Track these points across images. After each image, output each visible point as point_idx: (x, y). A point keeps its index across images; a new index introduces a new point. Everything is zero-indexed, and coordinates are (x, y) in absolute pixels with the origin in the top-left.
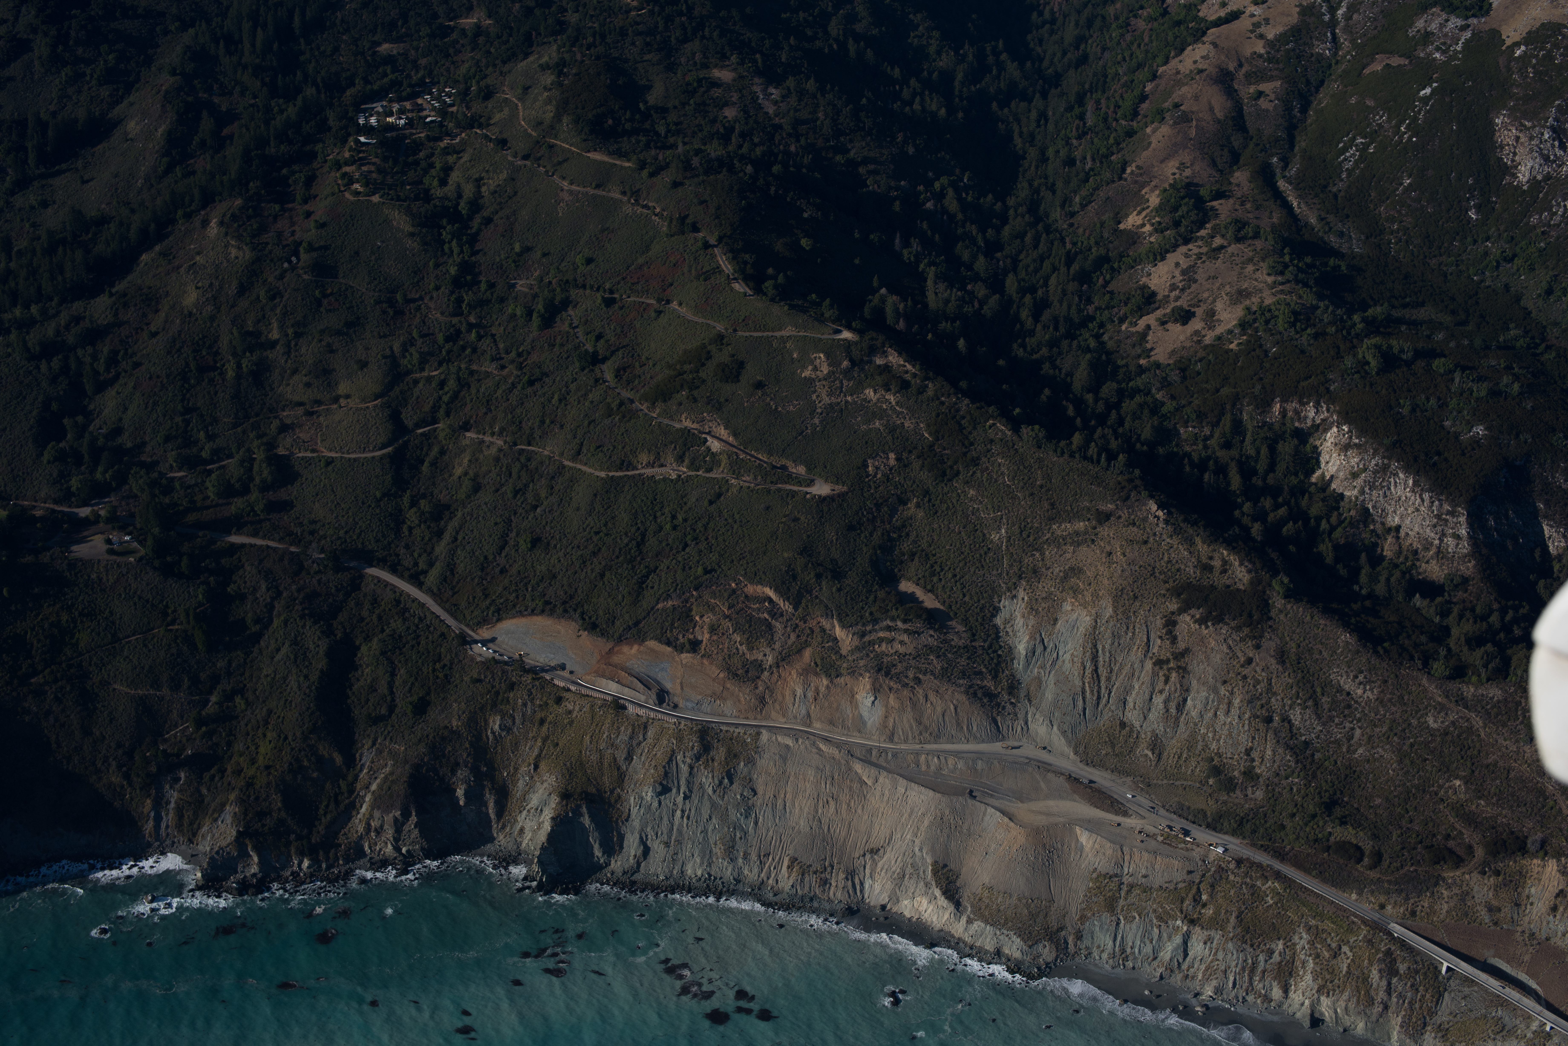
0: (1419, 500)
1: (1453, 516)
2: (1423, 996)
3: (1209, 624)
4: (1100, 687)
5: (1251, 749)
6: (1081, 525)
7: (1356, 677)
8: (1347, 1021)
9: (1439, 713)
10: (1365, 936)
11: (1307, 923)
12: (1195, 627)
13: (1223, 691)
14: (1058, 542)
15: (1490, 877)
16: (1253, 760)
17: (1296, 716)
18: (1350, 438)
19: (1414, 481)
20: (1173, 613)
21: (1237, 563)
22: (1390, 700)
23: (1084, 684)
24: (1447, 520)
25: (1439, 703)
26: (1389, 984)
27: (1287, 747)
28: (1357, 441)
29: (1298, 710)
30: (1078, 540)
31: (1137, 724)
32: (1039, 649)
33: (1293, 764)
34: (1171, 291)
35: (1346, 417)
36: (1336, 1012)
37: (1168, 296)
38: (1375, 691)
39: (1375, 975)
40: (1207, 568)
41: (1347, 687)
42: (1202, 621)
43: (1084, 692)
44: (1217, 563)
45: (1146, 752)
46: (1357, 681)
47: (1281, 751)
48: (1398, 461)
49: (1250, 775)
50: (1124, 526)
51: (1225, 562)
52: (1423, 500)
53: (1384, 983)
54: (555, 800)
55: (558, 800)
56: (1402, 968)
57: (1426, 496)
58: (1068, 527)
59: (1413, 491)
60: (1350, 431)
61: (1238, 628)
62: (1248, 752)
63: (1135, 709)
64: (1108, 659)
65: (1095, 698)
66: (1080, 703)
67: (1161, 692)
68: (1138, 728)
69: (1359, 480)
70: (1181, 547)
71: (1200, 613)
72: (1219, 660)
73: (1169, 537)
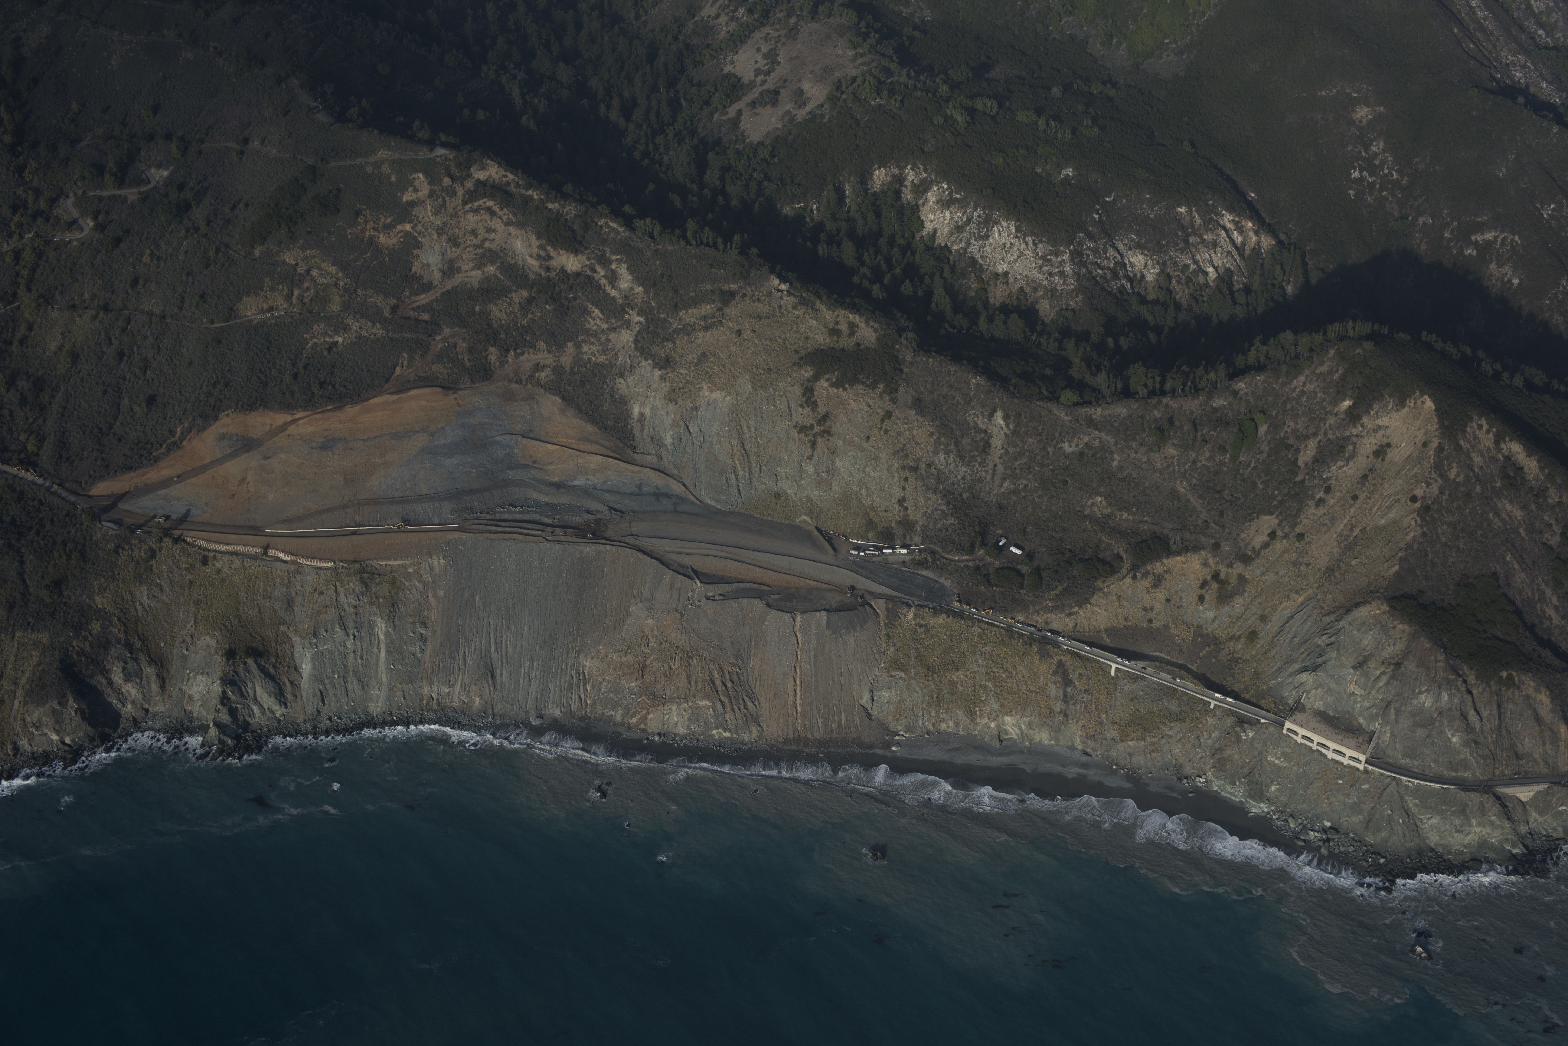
2: (1098, 700)
4: (750, 463)
7: (991, 416)
8: (1032, 735)
10: (1037, 653)
11: (981, 650)
12: (833, 391)
13: (867, 446)
14: (688, 330)
18: (950, 194)
20: (808, 381)
22: (1026, 433)
23: (734, 461)
24: (1050, 260)
25: (1072, 429)
26: (1065, 693)
29: (942, 456)
31: (791, 493)
32: (685, 436)
34: (756, 76)
35: (944, 174)
36: (1020, 729)
37: (755, 81)
38: (1011, 426)
40: (836, 333)
41: (982, 427)
43: (735, 469)
44: (844, 328)
45: (804, 517)
46: (993, 419)
48: (999, 210)
49: (906, 524)
52: (1027, 244)
53: (1060, 694)
54: (221, 659)
55: (224, 659)
56: (1075, 677)
57: (1030, 239)
60: (949, 188)
63: (787, 478)
64: (754, 435)
65: (747, 474)
66: (733, 481)
67: (810, 458)
68: (793, 496)
69: (964, 233)
70: (807, 316)
71: (835, 376)
72: (860, 419)
73: (794, 308)
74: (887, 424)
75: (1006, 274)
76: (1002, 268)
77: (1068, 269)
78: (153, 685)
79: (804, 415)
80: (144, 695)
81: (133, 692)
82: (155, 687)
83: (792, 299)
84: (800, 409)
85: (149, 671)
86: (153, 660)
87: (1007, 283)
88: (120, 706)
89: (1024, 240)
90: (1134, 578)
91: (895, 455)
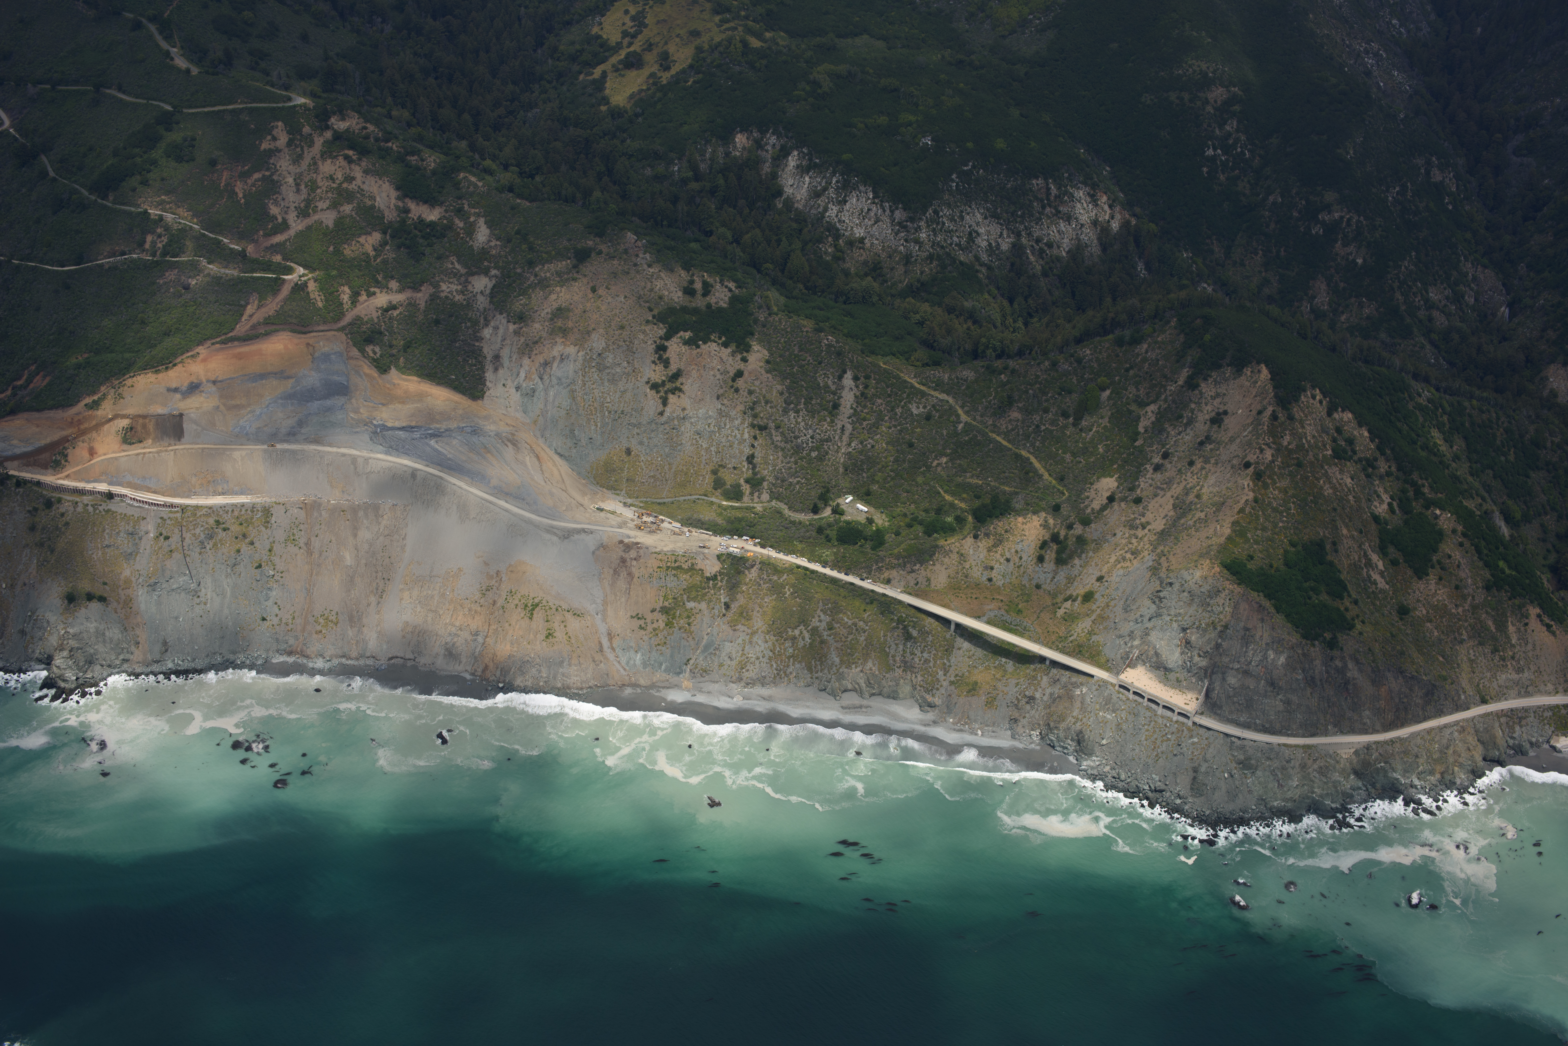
0: (880, 210)
1: (913, 222)
2: (936, 655)
3: (700, 343)
5: (753, 456)
6: (563, 265)
7: (841, 376)
9: (920, 400)
12: (686, 348)
13: (718, 404)
14: (544, 284)
15: (981, 540)
16: (754, 466)
17: (790, 421)
18: (810, 159)
19: (874, 193)
20: (661, 338)
21: (718, 284)
24: (906, 227)
26: (905, 648)
27: (785, 450)
28: (817, 161)
30: (564, 279)
33: (792, 465)
34: (623, 38)
35: (804, 141)
37: (621, 43)
38: (861, 387)
39: (891, 641)
41: (833, 387)
42: (691, 342)
44: (698, 287)
47: (780, 454)
48: (856, 176)
49: (754, 481)
50: (606, 260)
51: (705, 284)
52: (884, 211)
53: (900, 647)
57: (887, 205)
58: (552, 268)
59: (874, 202)
60: (809, 153)
61: (725, 345)
62: (750, 459)
67: (661, 414)
69: (823, 198)
70: (662, 274)
71: (687, 335)
72: (712, 378)
73: (650, 266)
74: (738, 384)
75: (863, 239)
76: (858, 233)
77: (924, 235)
79: (657, 374)
83: (648, 257)
84: (653, 366)
87: (864, 248)
89: (881, 205)
90: (976, 537)
91: (745, 413)
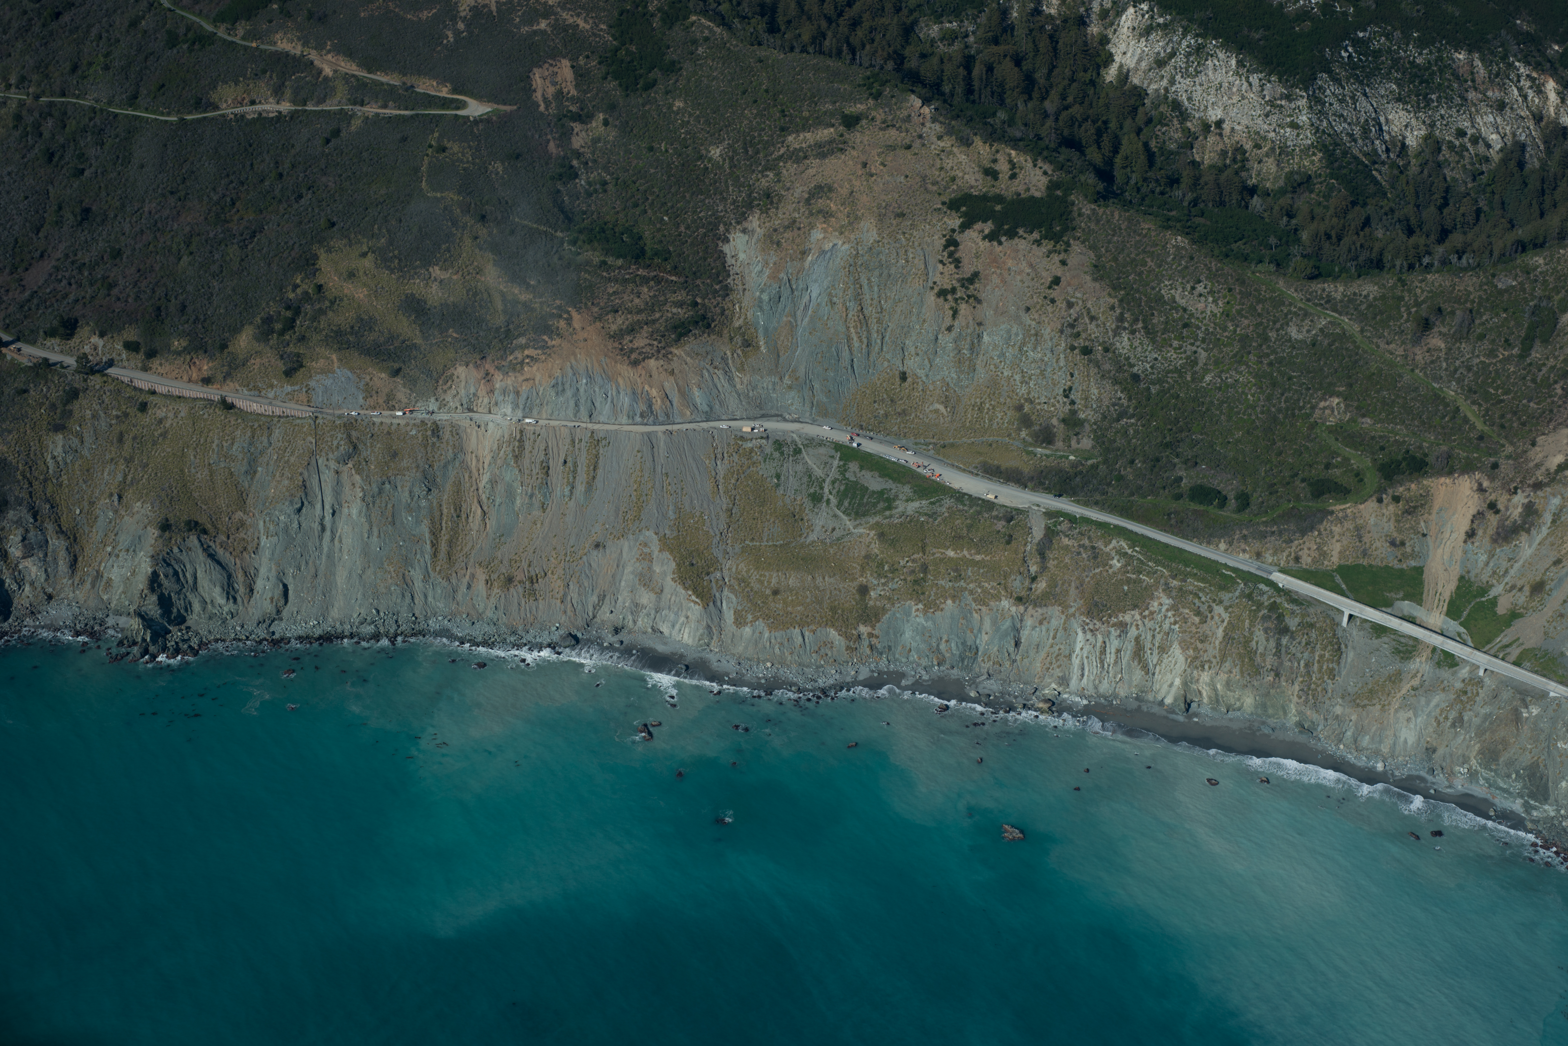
0: (1245, 85)
1: (1290, 101)
2: (1322, 656)
3: (1003, 239)
4: (869, 332)
5: (1070, 389)
6: (825, 134)
7: (1193, 288)
8: (1231, 697)
9: (1302, 321)
10: (1242, 591)
11: (1166, 584)
12: (984, 245)
13: (1027, 319)
14: (798, 156)
15: (1387, 505)
16: (1073, 403)
17: (1123, 344)
18: (1152, 17)
19: (1238, 62)
20: (954, 231)
21: (1030, 165)
22: (1239, 312)
23: (848, 328)
24: (1280, 106)
25: (1300, 309)
26: (1278, 645)
27: (1116, 382)
28: (1161, 20)
29: (1125, 336)
30: (824, 150)
31: (921, 373)
32: (786, 292)
33: (1125, 402)
36: (1215, 690)
38: (1220, 303)
39: (1259, 635)
40: (991, 173)
41: (1183, 302)
42: (992, 237)
43: (849, 339)
44: (1003, 167)
45: (938, 406)
46: (1196, 293)
47: (1108, 387)
48: (1215, 39)
49: (1072, 422)
50: (881, 129)
51: (1013, 165)
52: (1250, 85)
53: (1272, 644)
54: (153, 533)
55: (157, 533)
56: (1292, 623)
57: (1255, 78)
58: (809, 137)
59: (1237, 74)
60: (1151, 9)
61: (1038, 243)
62: (1067, 393)
63: (918, 355)
64: (876, 296)
65: (864, 346)
66: (846, 354)
67: (949, 329)
68: (924, 378)
69: (1168, 68)
70: (955, 150)
71: (988, 227)
72: (1018, 283)
73: (940, 138)
74: (1055, 293)
75: (1219, 124)
76: (1214, 115)
77: (1304, 118)
78: (61, 563)
79: (945, 276)
80: (48, 576)
81: (34, 569)
82: (63, 566)
83: (937, 127)
84: (940, 266)
85: (57, 544)
86: (63, 532)
87: (1221, 135)
88: (14, 587)
89: (1247, 78)
90: (1380, 501)
91: (1062, 332)
